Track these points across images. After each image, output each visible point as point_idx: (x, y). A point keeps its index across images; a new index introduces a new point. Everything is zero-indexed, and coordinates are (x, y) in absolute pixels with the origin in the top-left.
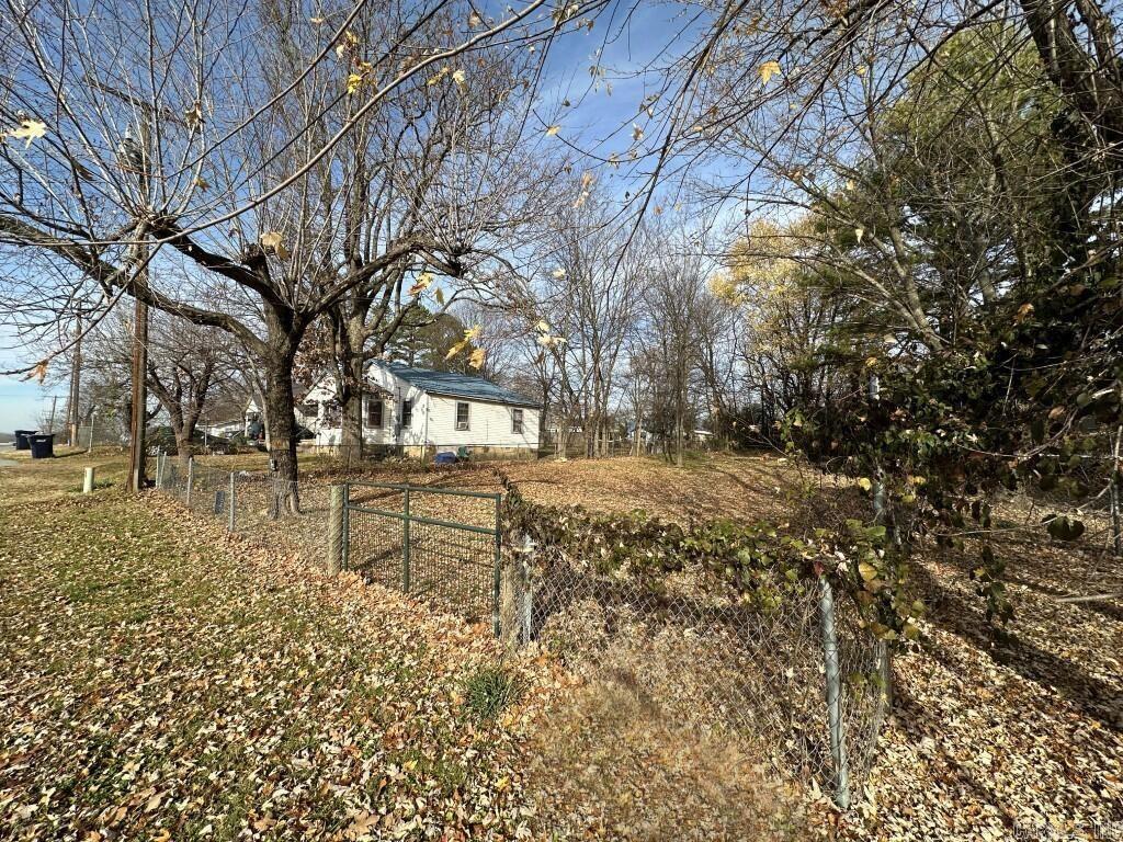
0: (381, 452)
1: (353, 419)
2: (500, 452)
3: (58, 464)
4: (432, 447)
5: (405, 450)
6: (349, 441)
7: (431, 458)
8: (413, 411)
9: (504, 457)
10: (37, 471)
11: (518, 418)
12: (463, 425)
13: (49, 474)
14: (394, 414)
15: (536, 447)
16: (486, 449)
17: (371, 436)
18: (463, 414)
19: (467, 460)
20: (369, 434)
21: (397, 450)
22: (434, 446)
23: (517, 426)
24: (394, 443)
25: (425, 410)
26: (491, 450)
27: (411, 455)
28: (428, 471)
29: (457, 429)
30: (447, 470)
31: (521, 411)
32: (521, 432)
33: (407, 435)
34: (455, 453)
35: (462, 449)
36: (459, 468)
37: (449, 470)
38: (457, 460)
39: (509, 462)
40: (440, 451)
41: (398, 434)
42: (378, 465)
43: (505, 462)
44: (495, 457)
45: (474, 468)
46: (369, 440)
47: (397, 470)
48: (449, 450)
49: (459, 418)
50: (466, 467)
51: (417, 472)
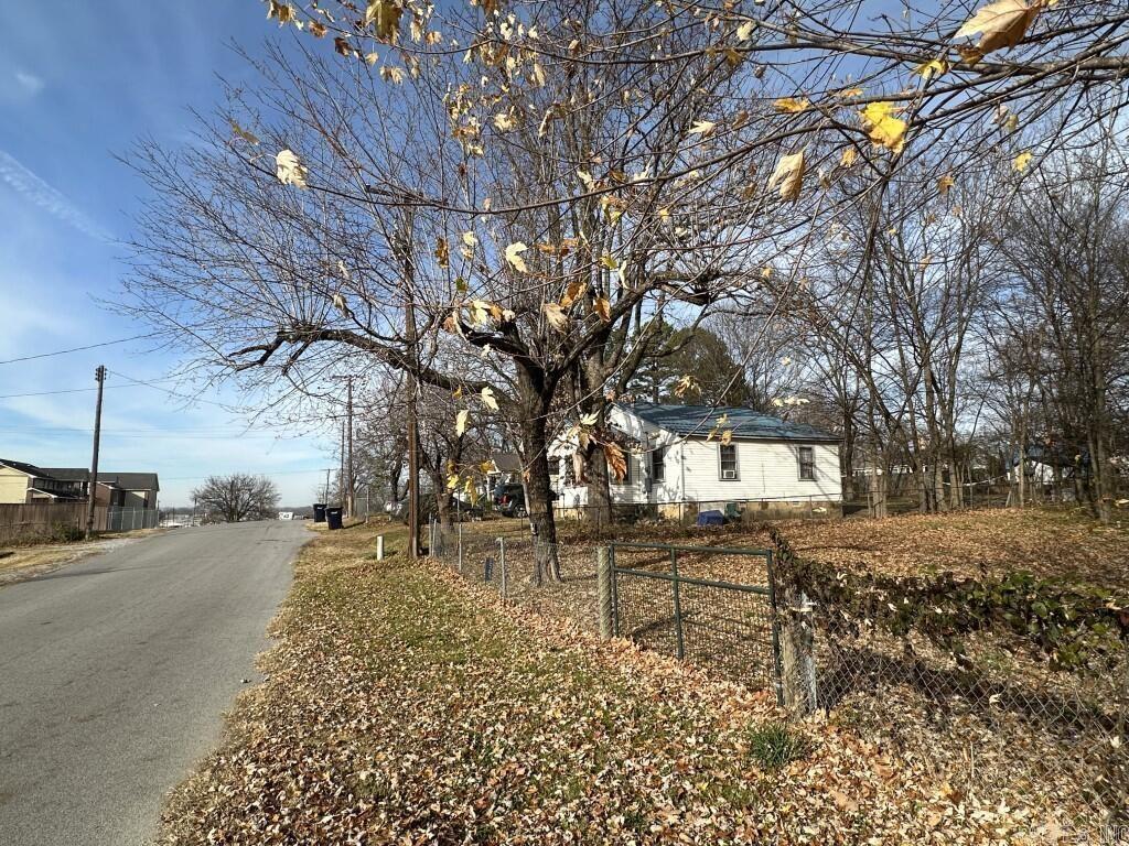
0: (632, 513)
1: (599, 475)
2: (785, 509)
3: (348, 534)
4: (692, 505)
5: (660, 509)
6: (596, 501)
7: (692, 519)
8: (666, 459)
9: (790, 515)
10: (337, 542)
11: (806, 459)
12: (729, 474)
13: (345, 543)
14: (642, 465)
15: (837, 498)
16: (765, 504)
17: (620, 495)
18: (728, 459)
19: (739, 520)
20: (617, 491)
21: (651, 510)
22: (695, 503)
23: (807, 471)
24: (645, 501)
25: (679, 457)
26: (771, 506)
27: (668, 515)
28: (689, 535)
29: (722, 480)
30: (714, 533)
31: (810, 449)
32: (812, 478)
33: (660, 491)
34: (723, 512)
35: (731, 506)
36: (730, 531)
37: (717, 533)
38: (725, 521)
39: (799, 522)
40: (704, 509)
41: (649, 490)
42: (631, 530)
43: (792, 522)
44: (778, 514)
45: (750, 531)
46: (617, 499)
47: (653, 535)
48: (714, 507)
49: (724, 465)
50: (739, 530)
51: (676, 536)
